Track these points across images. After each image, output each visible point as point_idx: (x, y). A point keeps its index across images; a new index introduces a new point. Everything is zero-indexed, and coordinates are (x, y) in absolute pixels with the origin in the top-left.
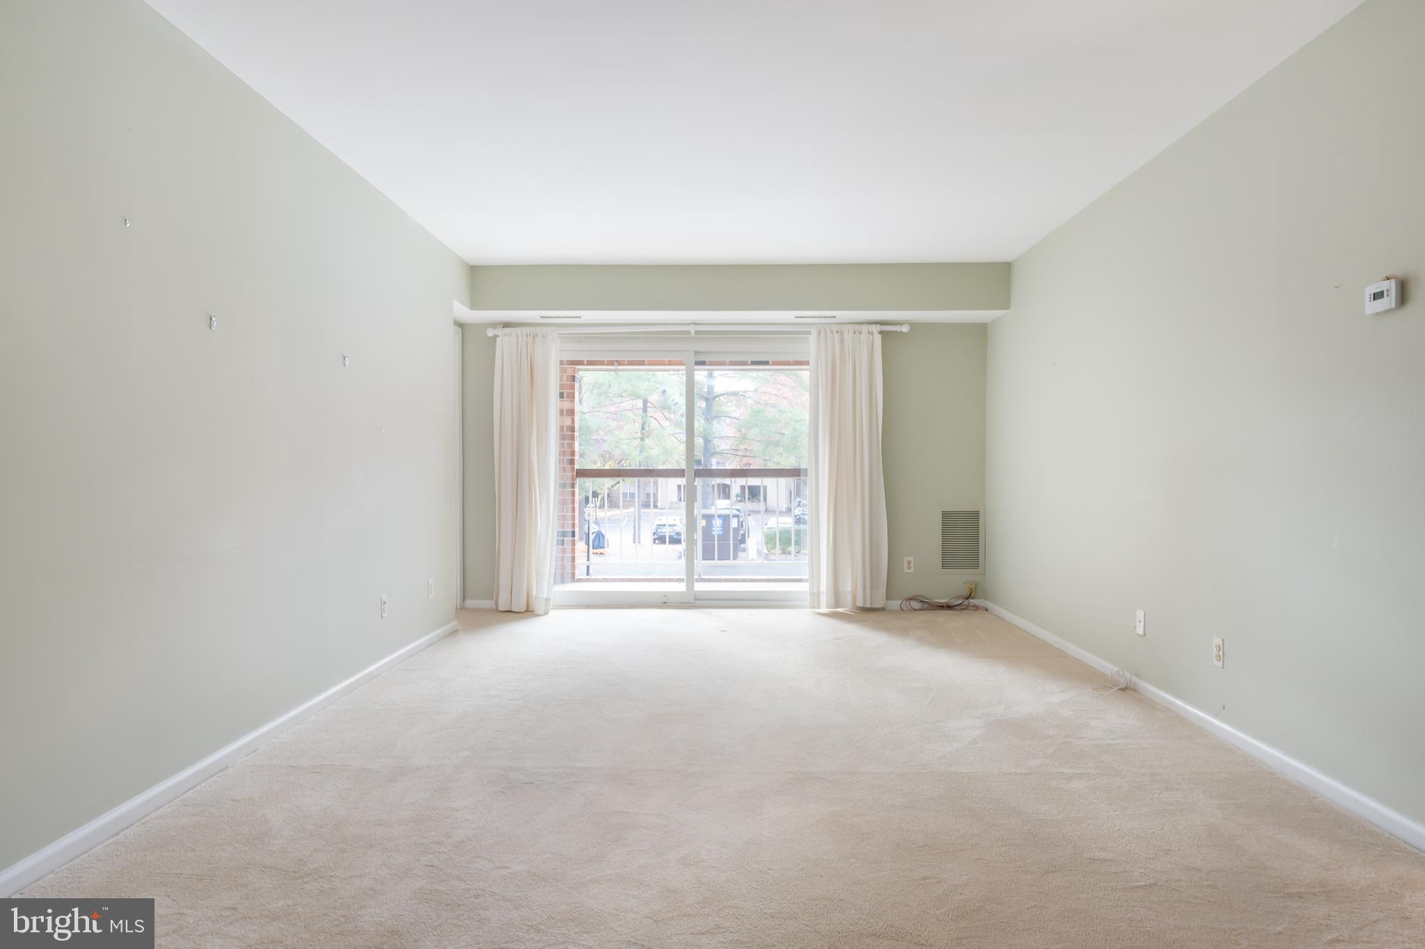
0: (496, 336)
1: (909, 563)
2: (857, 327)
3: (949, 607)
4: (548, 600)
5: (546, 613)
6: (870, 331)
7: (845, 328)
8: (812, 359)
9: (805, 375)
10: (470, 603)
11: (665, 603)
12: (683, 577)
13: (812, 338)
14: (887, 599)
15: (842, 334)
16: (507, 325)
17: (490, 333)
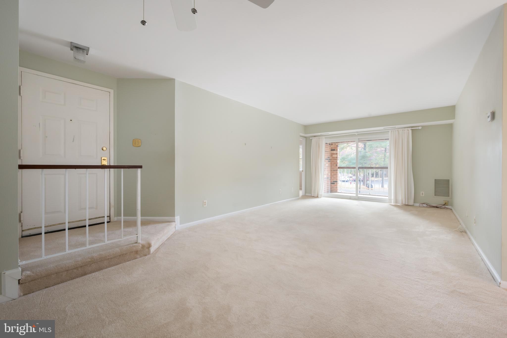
0: (312, 139)
1: (422, 193)
2: (403, 129)
3: (437, 207)
4: (321, 195)
5: (321, 198)
6: (408, 130)
7: (400, 130)
8: (389, 138)
9: (388, 142)
10: (307, 194)
11: (350, 198)
12: (355, 193)
13: (390, 133)
14: (414, 203)
15: (399, 131)
16: (315, 136)
17: (311, 138)
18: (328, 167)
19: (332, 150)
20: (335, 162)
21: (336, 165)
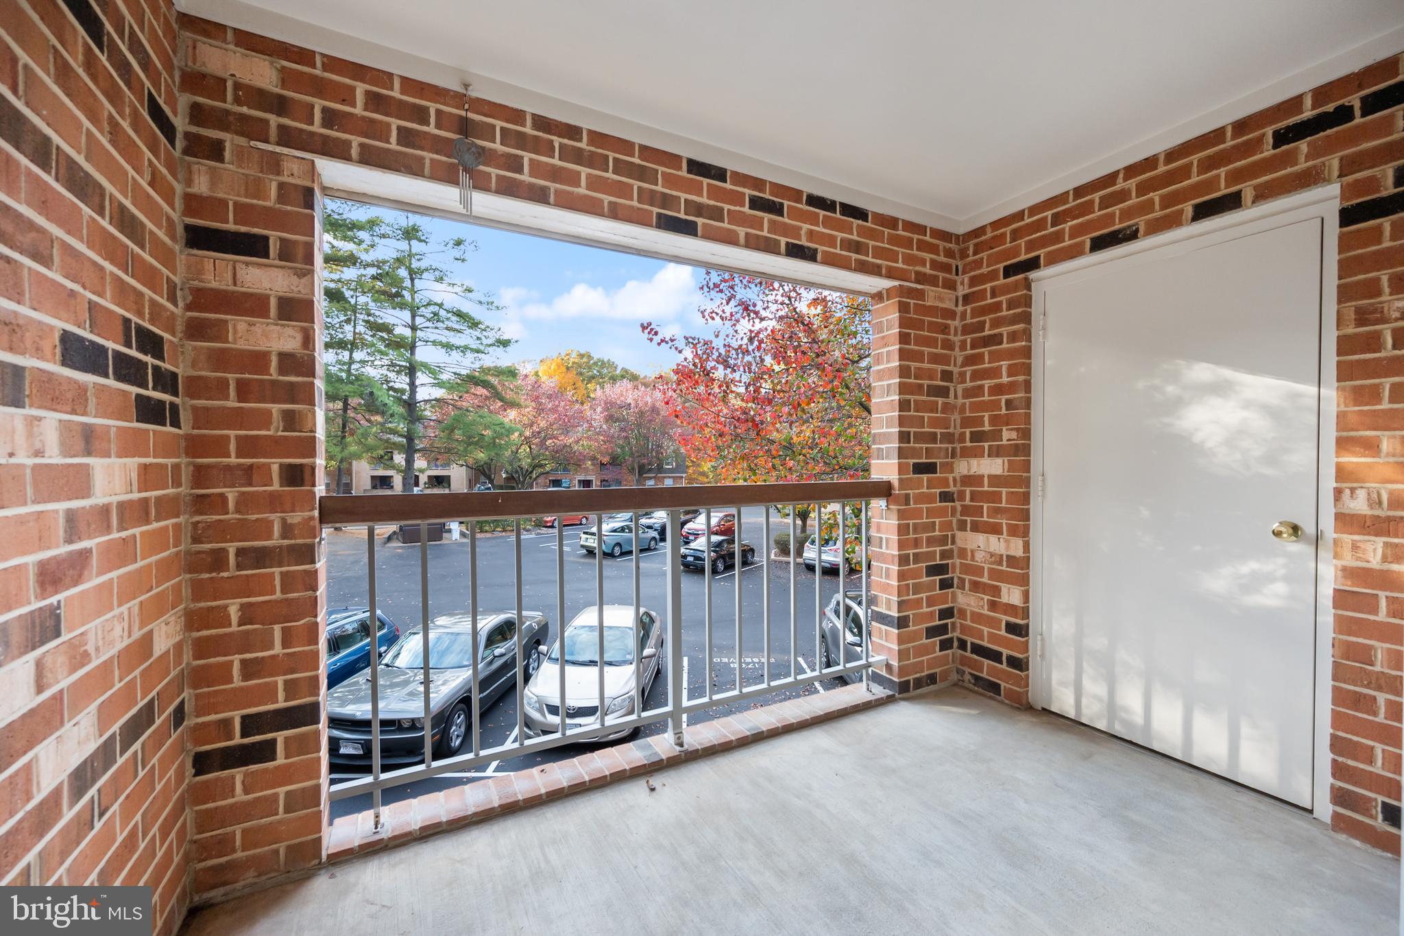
18: (133, 512)
19: (199, 238)
20: (275, 430)
21: (298, 476)
